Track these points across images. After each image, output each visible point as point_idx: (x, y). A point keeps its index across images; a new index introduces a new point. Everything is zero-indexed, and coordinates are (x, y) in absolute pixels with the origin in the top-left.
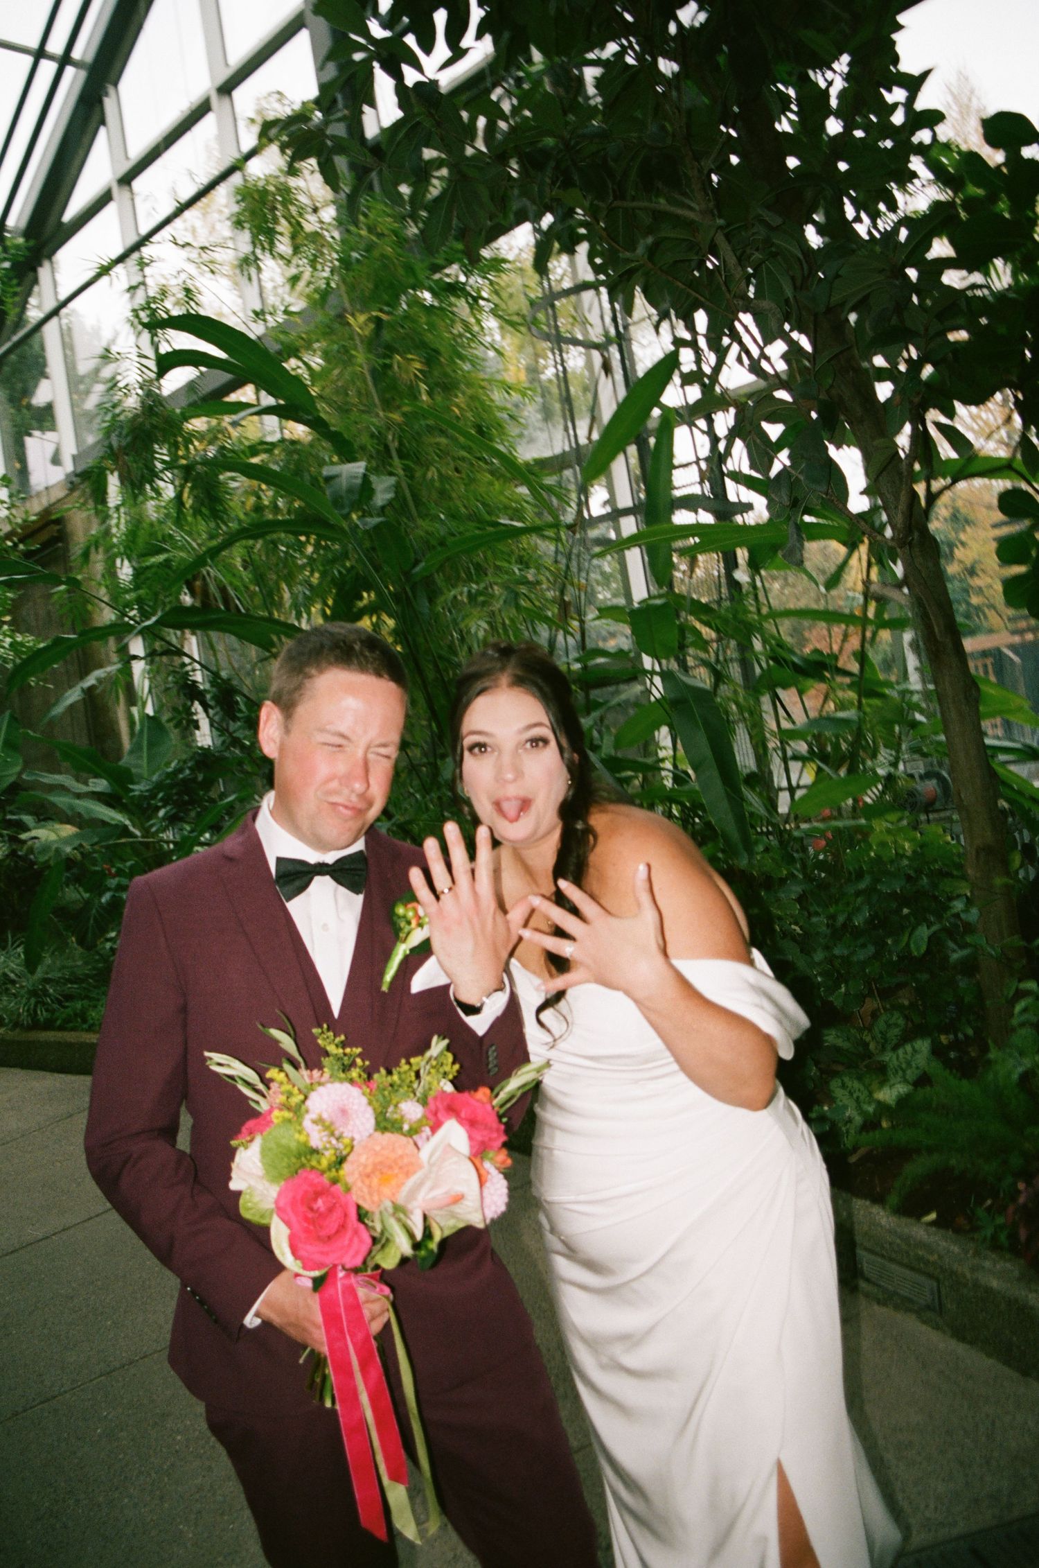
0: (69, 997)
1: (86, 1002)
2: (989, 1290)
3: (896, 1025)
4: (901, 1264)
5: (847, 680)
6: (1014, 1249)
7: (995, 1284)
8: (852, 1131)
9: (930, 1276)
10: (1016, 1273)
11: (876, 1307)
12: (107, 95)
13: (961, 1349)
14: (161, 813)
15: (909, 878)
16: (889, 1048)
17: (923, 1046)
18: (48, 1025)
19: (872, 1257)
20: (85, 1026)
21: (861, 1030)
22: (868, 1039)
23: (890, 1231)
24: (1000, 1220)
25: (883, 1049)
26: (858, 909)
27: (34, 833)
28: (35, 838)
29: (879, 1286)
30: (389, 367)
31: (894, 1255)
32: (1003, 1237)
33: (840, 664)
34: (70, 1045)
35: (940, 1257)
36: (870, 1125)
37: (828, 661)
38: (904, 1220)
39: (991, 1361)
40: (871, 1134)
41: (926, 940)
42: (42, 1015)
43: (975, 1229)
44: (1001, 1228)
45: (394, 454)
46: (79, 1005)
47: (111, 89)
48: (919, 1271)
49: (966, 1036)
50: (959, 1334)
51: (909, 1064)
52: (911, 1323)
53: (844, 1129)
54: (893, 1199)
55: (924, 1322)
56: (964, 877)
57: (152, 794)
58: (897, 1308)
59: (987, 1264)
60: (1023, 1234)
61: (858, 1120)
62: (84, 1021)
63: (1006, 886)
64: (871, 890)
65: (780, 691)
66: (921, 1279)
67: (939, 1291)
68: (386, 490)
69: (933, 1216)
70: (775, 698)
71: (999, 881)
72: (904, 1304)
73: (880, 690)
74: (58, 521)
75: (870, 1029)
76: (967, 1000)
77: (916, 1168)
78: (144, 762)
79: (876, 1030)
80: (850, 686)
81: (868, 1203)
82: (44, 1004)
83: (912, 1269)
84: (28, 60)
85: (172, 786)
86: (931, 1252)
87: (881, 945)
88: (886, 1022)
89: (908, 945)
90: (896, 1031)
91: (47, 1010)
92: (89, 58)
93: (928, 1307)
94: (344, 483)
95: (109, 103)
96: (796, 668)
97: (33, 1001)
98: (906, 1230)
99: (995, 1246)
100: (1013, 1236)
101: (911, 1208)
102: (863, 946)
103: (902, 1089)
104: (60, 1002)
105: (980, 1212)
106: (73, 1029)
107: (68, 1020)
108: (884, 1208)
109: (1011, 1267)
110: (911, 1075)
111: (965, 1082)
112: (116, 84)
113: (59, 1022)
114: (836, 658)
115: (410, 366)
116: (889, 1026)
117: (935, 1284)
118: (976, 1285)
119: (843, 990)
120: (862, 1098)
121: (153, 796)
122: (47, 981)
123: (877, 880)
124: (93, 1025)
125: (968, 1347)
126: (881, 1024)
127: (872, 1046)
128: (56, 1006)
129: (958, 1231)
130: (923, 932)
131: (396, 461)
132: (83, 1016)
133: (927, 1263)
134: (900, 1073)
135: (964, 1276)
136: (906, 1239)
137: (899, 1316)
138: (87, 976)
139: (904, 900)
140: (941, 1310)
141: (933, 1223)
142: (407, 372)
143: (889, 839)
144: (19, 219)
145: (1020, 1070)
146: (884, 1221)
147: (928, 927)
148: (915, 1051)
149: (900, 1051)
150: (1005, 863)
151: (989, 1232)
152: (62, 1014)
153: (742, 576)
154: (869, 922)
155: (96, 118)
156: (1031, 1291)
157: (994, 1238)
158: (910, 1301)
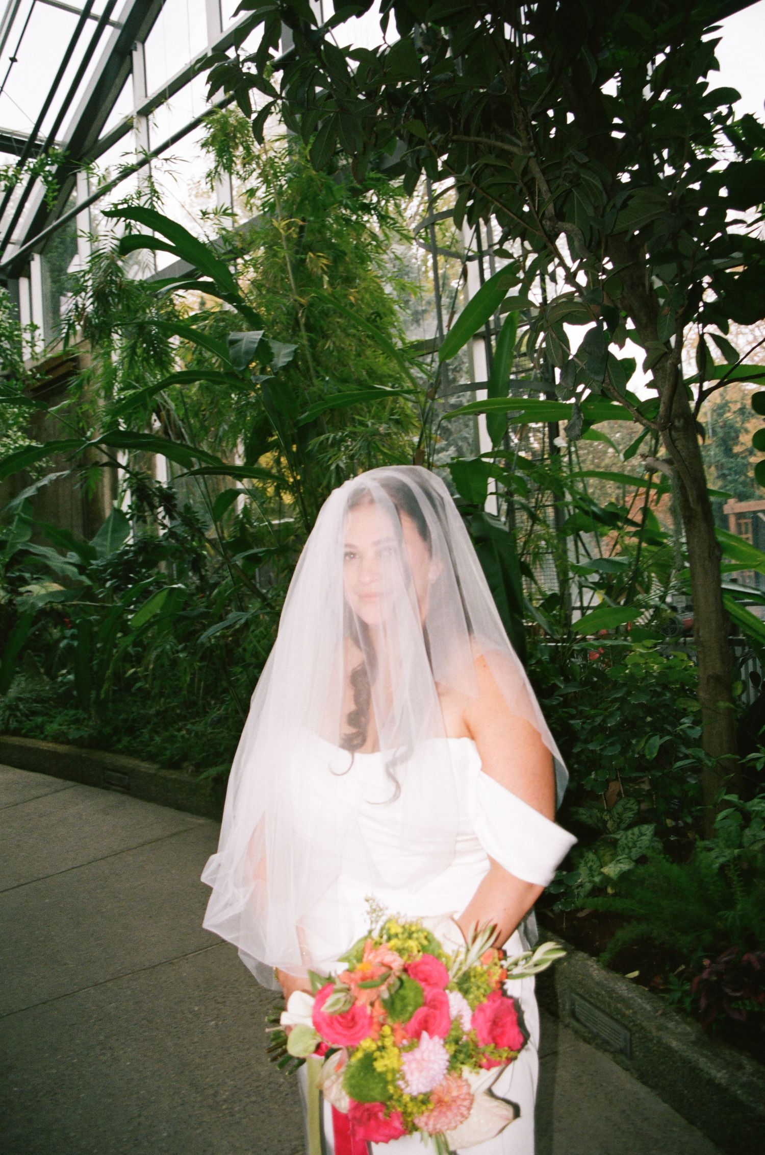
0: (34, 713)
1: (45, 718)
2: (669, 1049)
3: (631, 810)
4: (604, 1012)
5: (632, 529)
6: (694, 1014)
7: (674, 1044)
8: (582, 894)
9: (626, 1027)
10: (693, 1038)
11: (582, 1043)
12: (136, 49)
13: (642, 1091)
14: (108, 584)
15: (655, 694)
16: (623, 826)
17: (648, 830)
18: (16, 733)
19: (583, 1002)
20: (42, 736)
21: (602, 810)
22: (607, 818)
23: (598, 983)
24: (687, 987)
25: (618, 828)
26: (612, 715)
27: (29, 588)
28: (30, 591)
29: (585, 1026)
30: (303, 261)
31: (599, 1004)
32: (688, 1001)
33: (630, 516)
34: (29, 749)
35: (635, 1013)
36: (597, 891)
37: (621, 513)
38: (612, 975)
39: (666, 1106)
40: (596, 899)
41: (657, 748)
42: (13, 725)
43: (667, 991)
44: (687, 993)
45: (303, 328)
46: (39, 720)
47: (139, 46)
48: (616, 1020)
49: (685, 823)
50: (643, 1078)
51: (635, 845)
52: (607, 1063)
53: (576, 891)
54: (606, 956)
55: (618, 1063)
56: (696, 698)
57: (106, 567)
58: (598, 1047)
59: (671, 1025)
60: (703, 1003)
61: (588, 886)
62: (42, 733)
63: (728, 709)
64: (623, 700)
65: (581, 533)
66: (618, 1027)
67: (631, 1040)
68: (288, 355)
69: (636, 974)
70: (578, 537)
71: (723, 705)
72: (603, 1045)
73: (660, 540)
74: (76, 360)
75: (609, 811)
76: (691, 794)
77: (625, 934)
78: (108, 543)
79: (615, 812)
80: (635, 534)
81: (586, 956)
82: (16, 716)
83: (612, 1018)
84: (77, 18)
85: (118, 564)
86: (628, 1007)
87: (626, 746)
88: (623, 806)
89: (644, 748)
90: (630, 814)
91: (17, 721)
92: (124, 21)
93: (622, 1051)
94: (243, 346)
95: (137, 56)
96: (595, 516)
97: (7, 713)
98: (612, 985)
99: (680, 1010)
100: (695, 1002)
101: (618, 966)
102: (612, 744)
103: (625, 866)
104: (27, 716)
105: (672, 978)
106: (34, 737)
107: (31, 730)
108: (598, 961)
109: (690, 1030)
110: (636, 853)
111: (675, 867)
112: (143, 42)
113: (24, 731)
114: (628, 512)
115: (318, 262)
116: (625, 809)
117: (628, 1035)
118: (660, 1042)
119: (593, 776)
120: (594, 867)
121: (105, 571)
122: (19, 699)
123: (629, 693)
124: (47, 736)
125: (648, 1090)
126: (619, 808)
127: (609, 825)
128: (24, 719)
129: (653, 990)
130: (657, 741)
131: (303, 333)
132: (41, 728)
133: (624, 1015)
134: (627, 851)
135: (651, 1032)
136: (611, 992)
137: (599, 1054)
138: (50, 699)
139: (649, 711)
140: (631, 1057)
141: (634, 980)
142: (317, 266)
143: (642, 661)
144: (65, 137)
145: (722, 860)
146: (595, 973)
147: (661, 738)
148: (642, 834)
149: (630, 832)
150: (729, 689)
151: (677, 995)
152: (28, 725)
153: (561, 442)
154: (620, 725)
155: (126, 66)
156: (703, 1055)
157: (680, 1001)
158: (608, 1043)
